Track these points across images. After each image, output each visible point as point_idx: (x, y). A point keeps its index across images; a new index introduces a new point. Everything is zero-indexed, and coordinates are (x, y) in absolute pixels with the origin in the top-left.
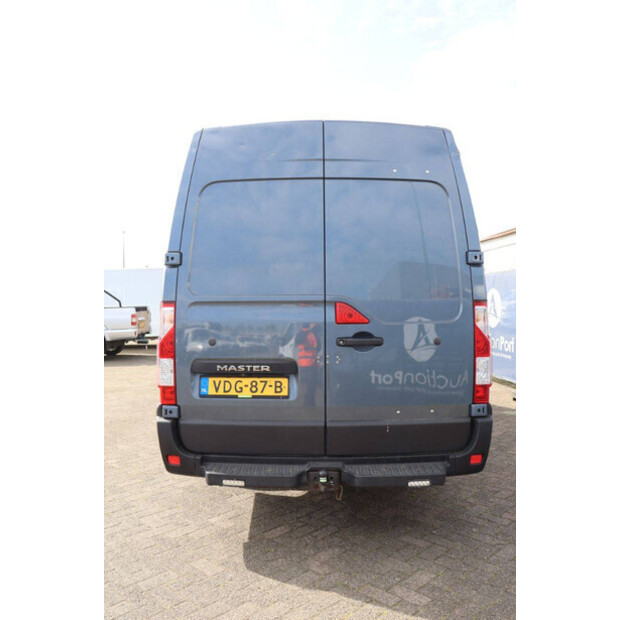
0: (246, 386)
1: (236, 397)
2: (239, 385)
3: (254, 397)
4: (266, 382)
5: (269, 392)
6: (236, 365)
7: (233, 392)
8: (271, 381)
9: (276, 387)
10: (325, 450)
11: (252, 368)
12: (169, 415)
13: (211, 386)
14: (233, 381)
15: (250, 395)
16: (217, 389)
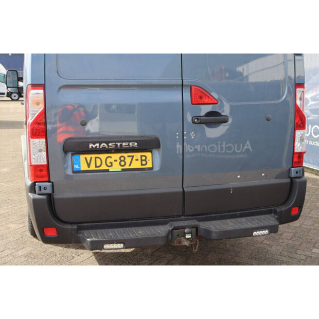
0: (116, 161)
1: (108, 171)
2: (109, 160)
3: (123, 170)
4: (133, 157)
5: (136, 165)
6: (107, 143)
7: (104, 167)
8: (137, 155)
9: (142, 160)
10: (183, 211)
11: (121, 145)
12: (43, 191)
13: (83, 162)
14: (103, 156)
15: (119, 169)
16: (89, 165)
